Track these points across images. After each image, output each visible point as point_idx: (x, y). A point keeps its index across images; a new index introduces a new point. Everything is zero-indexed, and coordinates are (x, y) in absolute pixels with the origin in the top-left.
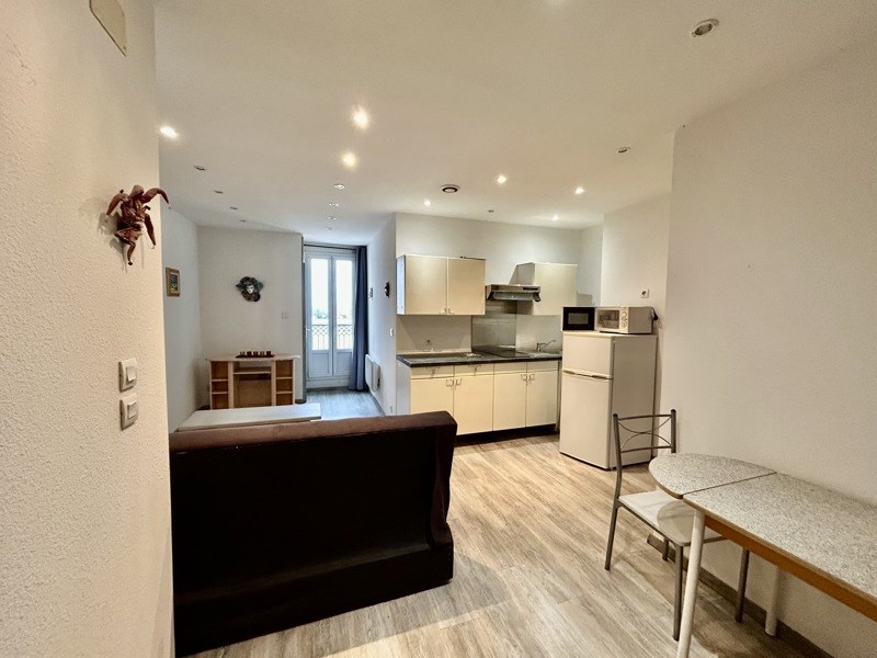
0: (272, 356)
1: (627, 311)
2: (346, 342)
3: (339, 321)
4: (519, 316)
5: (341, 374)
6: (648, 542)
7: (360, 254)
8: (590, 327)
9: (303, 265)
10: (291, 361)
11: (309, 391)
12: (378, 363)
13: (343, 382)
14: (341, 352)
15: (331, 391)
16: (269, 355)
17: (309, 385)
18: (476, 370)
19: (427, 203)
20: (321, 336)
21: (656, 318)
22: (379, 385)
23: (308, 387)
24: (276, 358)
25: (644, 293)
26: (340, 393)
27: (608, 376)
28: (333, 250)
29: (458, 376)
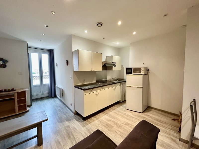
0: (15, 90)
1: (144, 68)
2: (47, 81)
3: (44, 74)
4: (107, 71)
5: (46, 92)
6: (180, 140)
7: (51, 52)
8: (131, 73)
9: (28, 54)
10: (25, 92)
11: (33, 100)
12: (62, 88)
13: (47, 95)
14: (45, 85)
15: (42, 99)
16: (13, 90)
17: (33, 98)
18: (103, 88)
19: (86, 32)
20: (36, 80)
21: (148, 70)
22: (63, 95)
23: (32, 99)
24: (16, 91)
25: (144, 64)
26: (46, 99)
27: (142, 87)
28: (40, 50)
29: (98, 91)
